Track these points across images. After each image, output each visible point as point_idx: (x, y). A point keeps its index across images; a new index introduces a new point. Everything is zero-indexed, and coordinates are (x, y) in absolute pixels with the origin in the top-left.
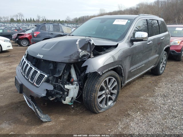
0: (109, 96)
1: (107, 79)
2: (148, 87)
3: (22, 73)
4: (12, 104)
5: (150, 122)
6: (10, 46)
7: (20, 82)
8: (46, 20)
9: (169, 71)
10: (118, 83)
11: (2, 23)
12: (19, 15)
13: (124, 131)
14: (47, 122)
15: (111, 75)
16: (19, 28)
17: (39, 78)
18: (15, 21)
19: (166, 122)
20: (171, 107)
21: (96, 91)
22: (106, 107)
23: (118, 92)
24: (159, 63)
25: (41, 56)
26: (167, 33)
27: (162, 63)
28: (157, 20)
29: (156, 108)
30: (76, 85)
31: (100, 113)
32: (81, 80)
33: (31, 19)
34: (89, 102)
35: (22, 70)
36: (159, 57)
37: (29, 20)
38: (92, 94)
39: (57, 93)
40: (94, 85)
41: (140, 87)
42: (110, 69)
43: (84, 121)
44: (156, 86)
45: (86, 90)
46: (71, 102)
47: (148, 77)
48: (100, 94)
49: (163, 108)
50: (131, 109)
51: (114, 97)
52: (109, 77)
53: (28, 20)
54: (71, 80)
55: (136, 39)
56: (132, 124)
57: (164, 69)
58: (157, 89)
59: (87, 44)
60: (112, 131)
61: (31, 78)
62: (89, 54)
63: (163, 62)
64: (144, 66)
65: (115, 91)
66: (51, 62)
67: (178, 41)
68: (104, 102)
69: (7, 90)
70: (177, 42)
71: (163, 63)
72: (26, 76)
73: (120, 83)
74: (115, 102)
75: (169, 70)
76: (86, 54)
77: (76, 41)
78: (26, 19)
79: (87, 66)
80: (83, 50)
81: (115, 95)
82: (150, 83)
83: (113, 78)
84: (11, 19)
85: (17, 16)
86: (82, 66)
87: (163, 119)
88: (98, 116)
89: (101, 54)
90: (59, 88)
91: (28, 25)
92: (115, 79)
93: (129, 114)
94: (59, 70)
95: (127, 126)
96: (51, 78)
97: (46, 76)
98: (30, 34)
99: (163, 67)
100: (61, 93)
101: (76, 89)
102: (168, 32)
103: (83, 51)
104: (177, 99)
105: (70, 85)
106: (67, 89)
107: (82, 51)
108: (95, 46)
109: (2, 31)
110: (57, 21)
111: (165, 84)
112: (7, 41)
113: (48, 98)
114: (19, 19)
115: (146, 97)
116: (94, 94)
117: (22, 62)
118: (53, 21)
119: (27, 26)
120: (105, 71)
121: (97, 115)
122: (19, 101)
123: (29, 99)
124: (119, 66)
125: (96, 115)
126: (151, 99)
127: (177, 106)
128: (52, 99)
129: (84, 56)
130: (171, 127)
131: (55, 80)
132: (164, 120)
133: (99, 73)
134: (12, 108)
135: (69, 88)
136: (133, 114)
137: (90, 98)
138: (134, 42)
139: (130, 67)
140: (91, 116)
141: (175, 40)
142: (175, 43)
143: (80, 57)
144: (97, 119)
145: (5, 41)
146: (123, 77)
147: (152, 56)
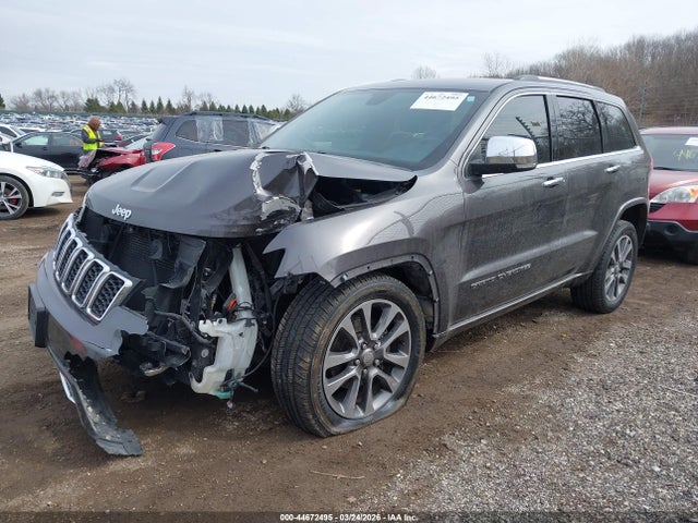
0: (374, 372)
1: (367, 307)
2: (546, 354)
3: (59, 285)
4: (17, 389)
5: (519, 476)
6: (61, 194)
7: (39, 305)
8: (213, 106)
9: (647, 300)
10: (413, 324)
11: (56, 114)
12: (117, 88)
13: (408, 506)
14: (126, 457)
15: (380, 292)
16: (114, 132)
17: (103, 292)
18: (103, 107)
19: (583, 480)
20: (618, 428)
21: (315, 347)
22: (361, 414)
23: (413, 362)
24: (599, 264)
25: (124, 214)
26: (637, 151)
27: (612, 264)
28: (591, 101)
29: (559, 428)
30: (244, 322)
31: (333, 435)
32: (269, 306)
33: (160, 104)
34: (291, 389)
35: (60, 275)
36: (597, 240)
37: (152, 104)
38: (301, 360)
39: (172, 352)
40: (309, 326)
41: (514, 351)
42: (374, 267)
43: (264, 462)
44: (580, 350)
45: (283, 343)
46: (225, 386)
47: (557, 319)
48: (333, 360)
49: (584, 430)
50: (459, 427)
51: (395, 381)
52: (373, 301)
53: (149, 106)
54: (228, 304)
55: (492, 162)
56: (445, 483)
57: (626, 291)
58: (581, 360)
59: (290, 172)
60: (363, 501)
61: (78, 291)
62: (298, 209)
63: (621, 264)
64: (528, 269)
65: (401, 358)
66: (157, 237)
67: (693, 187)
68: (353, 395)
69: (12, 341)
70: (688, 189)
71: (617, 266)
72: (73, 297)
73: (422, 325)
74: (402, 401)
75: (646, 296)
76: (287, 209)
77: (252, 159)
78: (144, 104)
79: (282, 252)
80: (275, 195)
81: (403, 373)
82: (559, 338)
83: (390, 306)
84: (89, 100)
85: (111, 90)
86: (264, 252)
87: (573, 471)
88: (324, 447)
89: (342, 211)
90: (179, 330)
91: (148, 124)
92: (399, 310)
93: (445, 445)
94: (181, 264)
95: (426, 486)
96: (150, 293)
97: (128, 283)
98: (140, 151)
99: (622, 281)
100: (185, 349)
101: (244, 340)
102: (643, 147)
103: (275, 198)
104: (649, 402)
105: (220, 322)
106: (209, 338)
107: (270, 198)
108: (316, 180)
109: (46, 140)
110: (255, 110)
111: (619, 347)
112: (53, 173)
113: (139, 369)
114: (119, 104)
115: (530, 390)
116: (308, 360)
117: (63, 243)
118: (241, 109)
119: (145, 127)
120: (352, 275)
121: (321, 442)
122: (46, 379)
123: (64, 365)
124: (416, 260)
125: (317, 444)
126: (544, 397)
127: (644, 427)
128: (151, 372)
129: (278, 214)
130: (598, 498)
131: (166, 302)
132: (577, 473)
133: (329, 278)
134: (13, 402)
135: (218, 332)
136: (461, 446)
137: (294, 374)
138: (484, 176)
139: (468, 269)
140: (296, 446)
141: (681, 182)
142: (680, 195)
143: (264, 218)
144: (319, 456)
145: (44, 174)
146: (436, 305)
147: (565, 234)
